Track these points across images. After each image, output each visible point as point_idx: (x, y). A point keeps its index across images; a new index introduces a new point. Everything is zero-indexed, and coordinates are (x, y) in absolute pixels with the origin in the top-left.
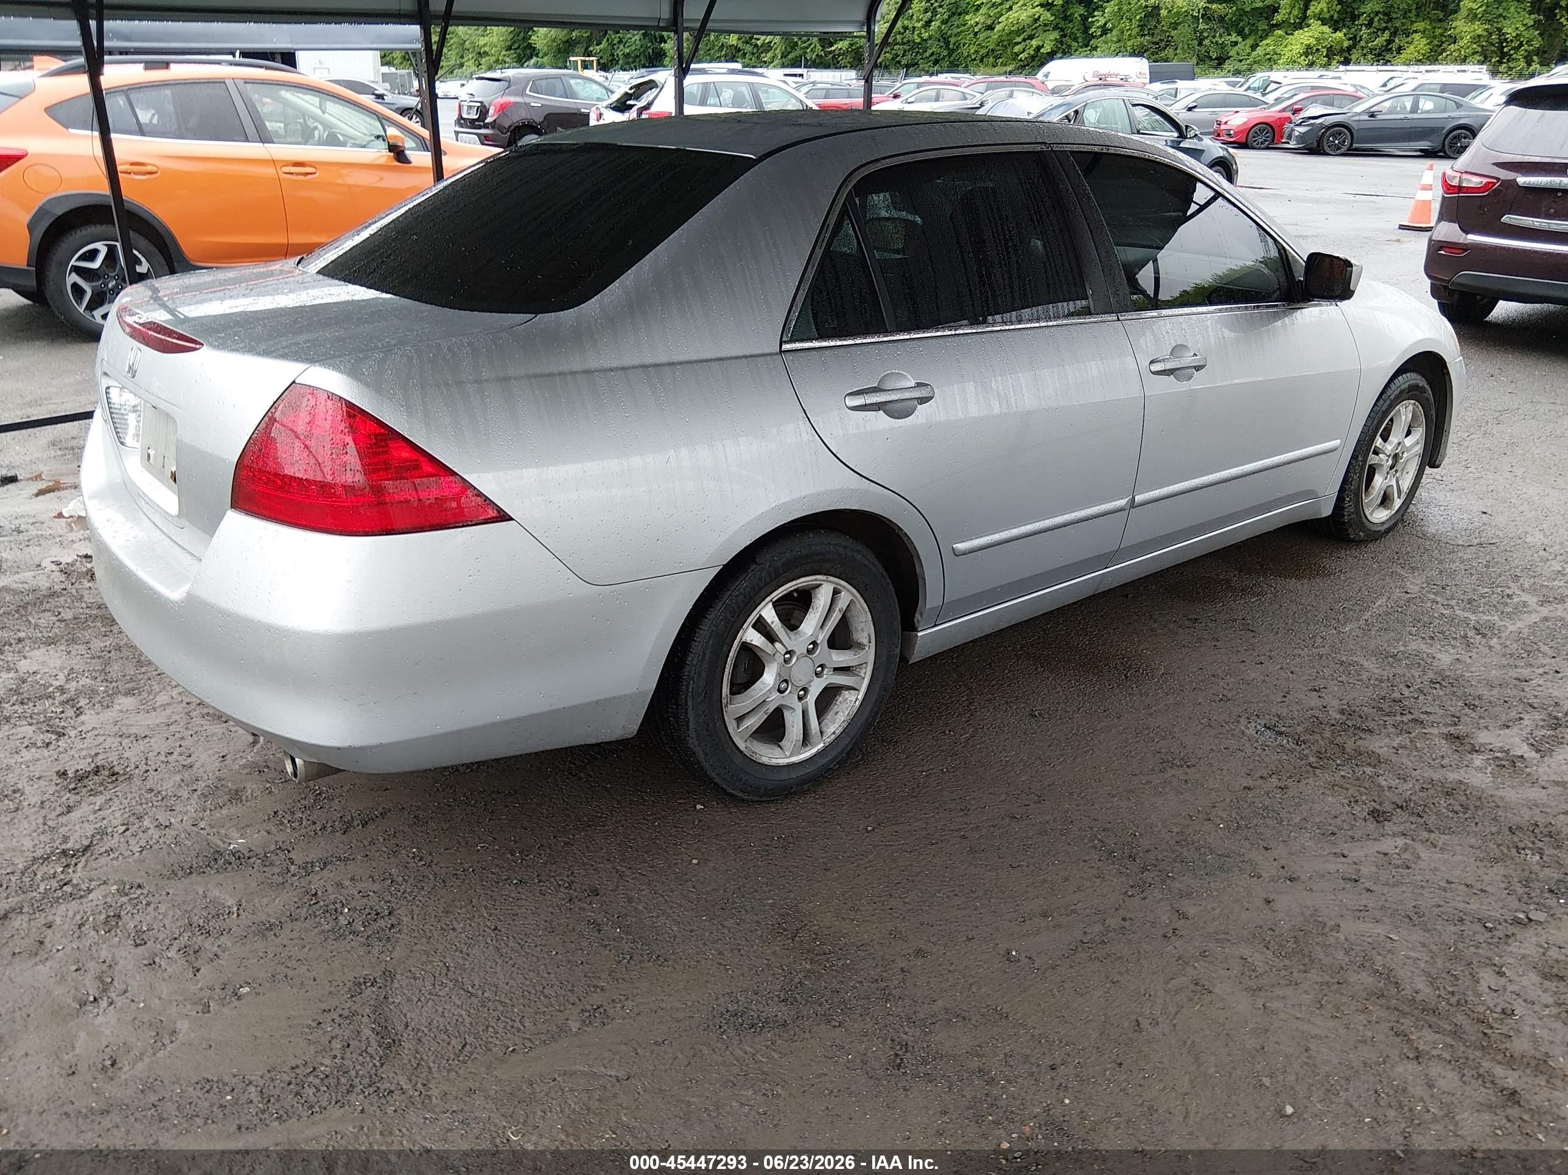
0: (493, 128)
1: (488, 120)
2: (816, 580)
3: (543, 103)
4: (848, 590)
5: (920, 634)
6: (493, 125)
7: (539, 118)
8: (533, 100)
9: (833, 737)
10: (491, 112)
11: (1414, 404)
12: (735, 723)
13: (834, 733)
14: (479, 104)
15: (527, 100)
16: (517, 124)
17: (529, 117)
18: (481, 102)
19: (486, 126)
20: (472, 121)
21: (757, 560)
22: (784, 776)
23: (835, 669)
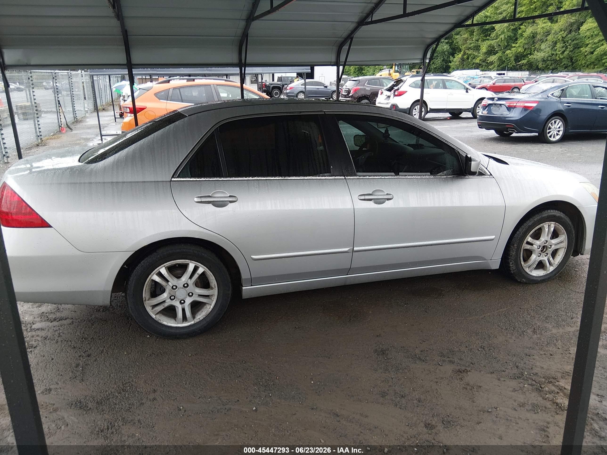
0: (351, 98)
1: (350, 95)
2: (185, 261)
3: (371, 88)
4: (202, 267)
5: (243, 288)
6: (352, 97)
7: (369, 94)
8: (367, 87)
9: (199, 320)
10: (352, 92)
11: (555, 224)
12: (151, 308)
13: (199, 319)
14: (348, 89)
15: (365, 87)
16: (360, 96)
17: (365, 93)
18: (349, 89)
19: (349, 97)
20: (345, 95)
21: (157, 252)
22: (173, 331)
23: (199, 295)
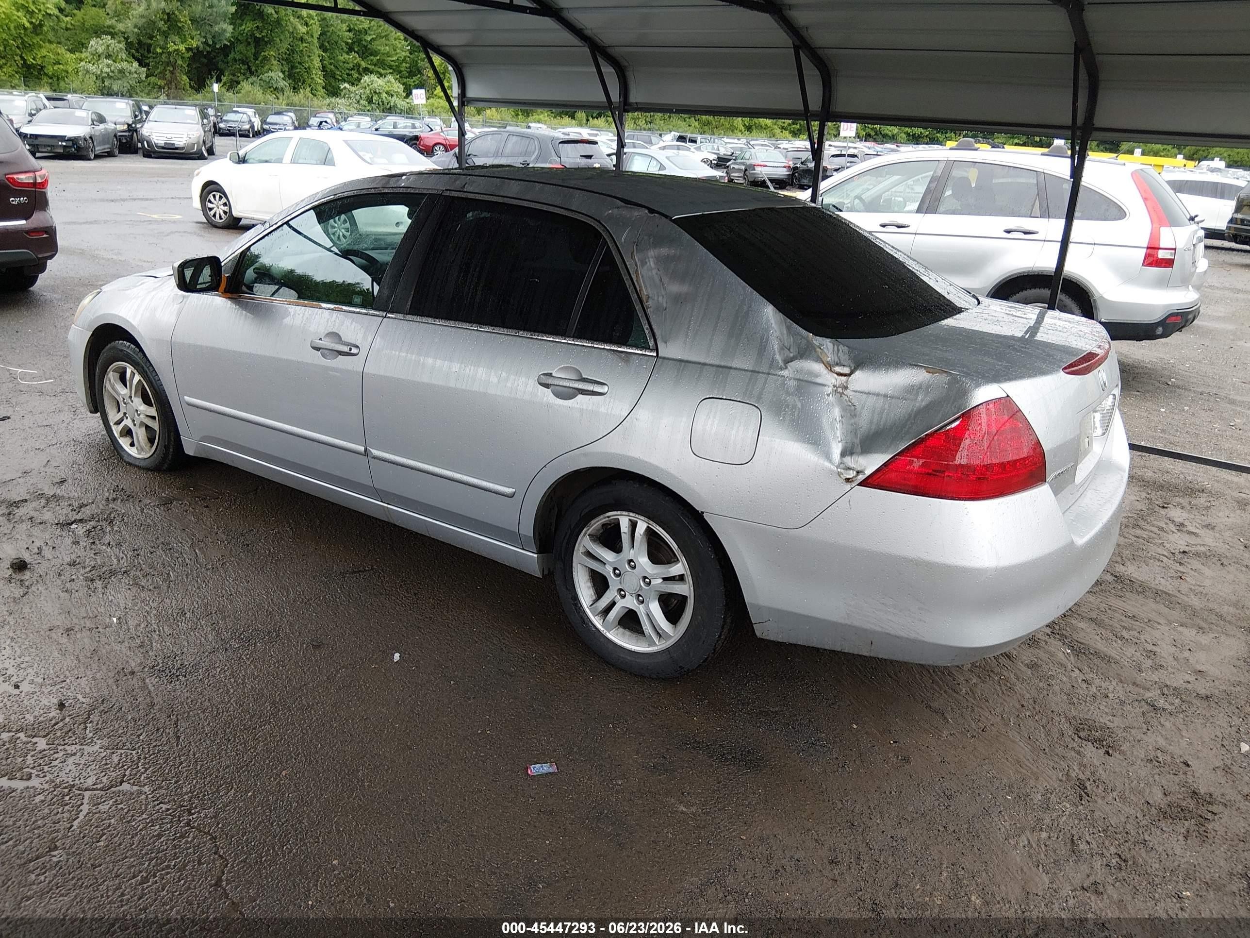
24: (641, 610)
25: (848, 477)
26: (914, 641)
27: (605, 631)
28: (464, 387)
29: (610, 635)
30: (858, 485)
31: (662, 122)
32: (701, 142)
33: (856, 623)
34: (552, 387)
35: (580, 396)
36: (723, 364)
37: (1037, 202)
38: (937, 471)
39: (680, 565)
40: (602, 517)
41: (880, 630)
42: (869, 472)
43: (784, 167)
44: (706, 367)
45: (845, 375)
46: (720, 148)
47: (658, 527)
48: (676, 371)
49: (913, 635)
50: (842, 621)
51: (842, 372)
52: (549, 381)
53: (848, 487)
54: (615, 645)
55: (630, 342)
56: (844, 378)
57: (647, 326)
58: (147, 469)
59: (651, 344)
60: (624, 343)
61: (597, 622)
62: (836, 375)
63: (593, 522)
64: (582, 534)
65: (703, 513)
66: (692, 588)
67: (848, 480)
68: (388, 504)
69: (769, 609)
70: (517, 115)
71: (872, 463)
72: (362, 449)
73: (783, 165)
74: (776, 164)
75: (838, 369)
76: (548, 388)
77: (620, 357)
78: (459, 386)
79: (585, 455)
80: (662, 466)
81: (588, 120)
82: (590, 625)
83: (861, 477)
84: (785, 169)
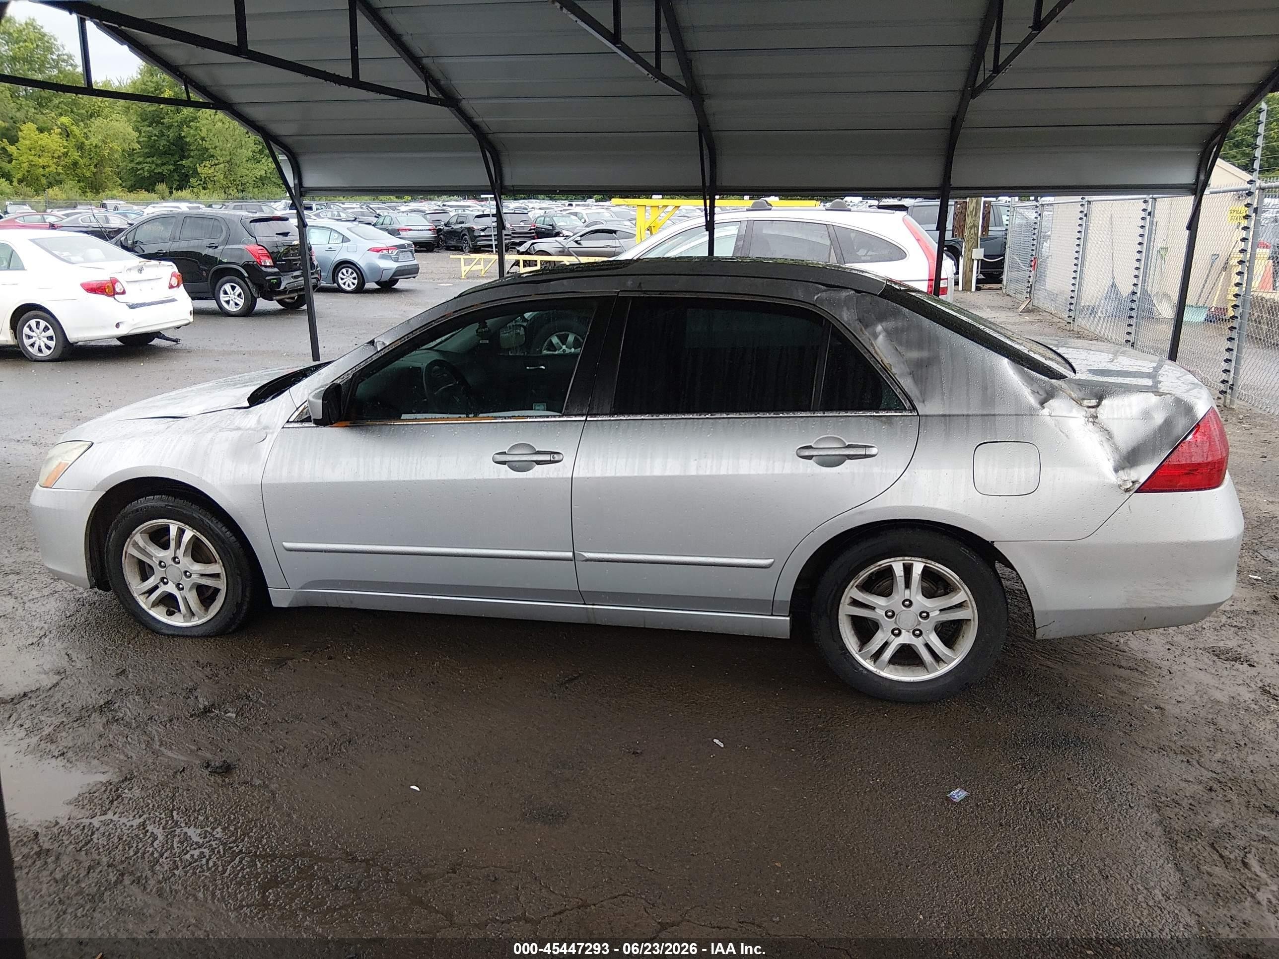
24: (918, 644)
25: (1126, 487)
26: (1182, 608)
27: (878, 671)
28: (708, 473)
29: (884, 674)
30: (1135, 492)
31: (256, 189)
32: (317, 209)
33: (1135, 606)
34: (814, 458)
35: (848, 461)
36: (985, 413)
37: (832, 250)
38: (1193, 470)
39: (962, 593)
40: (872, 567)
41: (1154, 605)
42: (1142, 480)
43: (430, 230)
44: (971, 418)
45: (1093, 407)
46: (341, 213)
47: (937, 564)
48: (943, 425)
49: (1181, 604)
50: (1123, 606)
51: (1090, 405)
52: (807, 453)
53: (1128, 495)
54: (892, 681)
55: (882, 407)
56: (1093, 410)
57: (899, 390)
58: (205, 636)
59: (907, 405)
60: (877, 409)
61: (869, 665)
62: (1086, 408)
63: (861, 574)
64: (849, 586)
65: (993, 542)
66: (976, 611)
67: (1127, 490)
68: (593, 605)
69: (1056, 612)
70: (84, 192)
71: (1143, 472)
72: (570, 554)
73: (428, 228)
74: (420, 228)
75: (1086, 403)
76: (811, 459)
77: (882, 421)
78: (701, 473)
79: (861, 513)
80: (950, 509)
81: (171, 193)
82: (861, 669)
83: (1137, 486)
84: (430, 232)
